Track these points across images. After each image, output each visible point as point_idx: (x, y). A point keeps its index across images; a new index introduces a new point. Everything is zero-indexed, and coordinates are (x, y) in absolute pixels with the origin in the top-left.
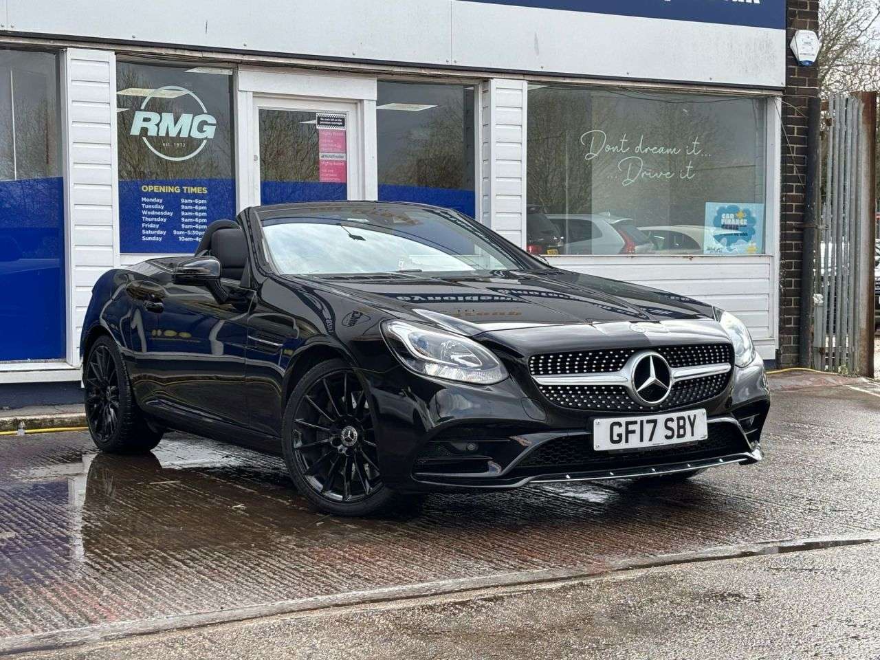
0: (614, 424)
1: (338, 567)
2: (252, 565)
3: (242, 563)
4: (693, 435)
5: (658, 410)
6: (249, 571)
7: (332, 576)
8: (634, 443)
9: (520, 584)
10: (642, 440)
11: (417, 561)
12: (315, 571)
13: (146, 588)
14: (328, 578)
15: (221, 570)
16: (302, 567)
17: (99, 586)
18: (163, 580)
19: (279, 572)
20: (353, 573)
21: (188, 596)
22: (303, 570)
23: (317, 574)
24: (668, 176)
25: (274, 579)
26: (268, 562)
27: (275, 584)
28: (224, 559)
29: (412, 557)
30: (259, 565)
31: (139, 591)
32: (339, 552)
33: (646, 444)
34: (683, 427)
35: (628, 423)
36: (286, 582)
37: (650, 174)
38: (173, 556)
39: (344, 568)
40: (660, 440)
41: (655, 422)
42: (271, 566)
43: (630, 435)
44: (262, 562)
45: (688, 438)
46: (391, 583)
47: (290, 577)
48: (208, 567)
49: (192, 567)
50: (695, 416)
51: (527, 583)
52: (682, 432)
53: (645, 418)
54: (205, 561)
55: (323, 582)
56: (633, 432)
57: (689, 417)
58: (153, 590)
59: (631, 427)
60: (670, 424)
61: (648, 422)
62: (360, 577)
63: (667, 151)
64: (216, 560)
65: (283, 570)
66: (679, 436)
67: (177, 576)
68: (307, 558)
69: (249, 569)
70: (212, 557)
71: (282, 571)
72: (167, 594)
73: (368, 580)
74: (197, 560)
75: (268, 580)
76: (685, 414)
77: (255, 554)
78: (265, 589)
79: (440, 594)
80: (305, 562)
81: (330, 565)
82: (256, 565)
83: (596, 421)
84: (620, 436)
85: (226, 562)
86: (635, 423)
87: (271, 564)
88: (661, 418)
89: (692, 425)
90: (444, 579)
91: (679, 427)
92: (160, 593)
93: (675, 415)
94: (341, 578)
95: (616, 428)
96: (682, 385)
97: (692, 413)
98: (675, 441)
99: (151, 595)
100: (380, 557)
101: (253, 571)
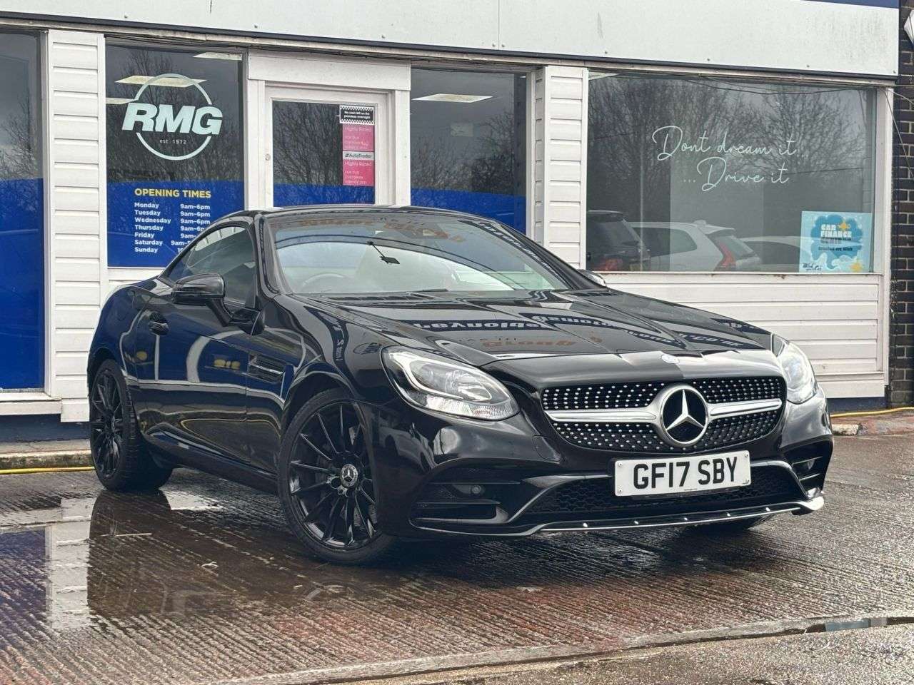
0: (638, 467)
1: (303, 640)
2: (203, 635)
3: (193, 633)
4: (732, 480)
5: (691, 451)
6: (197, 643)
7: (293, 651)
8: (662, 487)
9: (512, 663)
10: (671, 485)
11: (398, 634)
12: (275, 644)
13: (72, 661)
14: (286, 652)
15: (166, 640)
16: (262, 639)
17: (21, 658)
18: (95, 652)
19: (233, 644)
20: (318, 647)
21: (118, 671)
22: (260, 643)
23: (277, 648)
25: (224, 653)
26: (222, 632)
27: (223, 660)
28: (174, 627)
29: (393, 629)
30: (210, 636)
31: (62, 665)
32: (309, 621)
33: (676, 489)
34: (721, 471)
35: (655, 466)
36: (237, 657)
39: (309, 641)
40: (693, 484)
41: (687, 464)
42: (226, 637)
43: (657, 479)
44: (217, 632)
45: (726, 484)
47: (243, 651)
48: (152, 637)
49: (133, 637)
50: (735, 459)
51: (519, 663)
52: (719, 476)
53: (675, 460)
54: (150, 629)
55: (279, 658)
56: (662, 475)
57: (728, 460)
58: (80, 663)
59: (658, 471)
60: (704, 467)
61: (679, 464)
62: (324, 652)
64: (164, 629)
65: (238, 642)
66: (716, 481)
67: (113, 647)
68: (269, 628)
69: (198, 640)
70: (161, 625)
71: (236, 644)
72: (95, 669)
73: (333, 655)
74: (142, 628)
75: (216, 654)
76: (723, 456)
77: (211, 622)
78: (210, 665)
80: (266, 633)
81: (294, 637)
82: (208, 635)
83: (618, 463)
84: (645, 479)
85: (174, 632)
86: (663, 465)
87: (226, 635)
88: (694, 460)
89: (732, 469)
90: (423, 656)
91: (716, 471)
92: (87, 667)
93: (710, 458)
94: (302, 653)
95: (641, 471)
96: (720, 423)
97: (731, 455)
98: (711, 486)
99: (76, 670)
100: (356, 628)
101: (202, 643)
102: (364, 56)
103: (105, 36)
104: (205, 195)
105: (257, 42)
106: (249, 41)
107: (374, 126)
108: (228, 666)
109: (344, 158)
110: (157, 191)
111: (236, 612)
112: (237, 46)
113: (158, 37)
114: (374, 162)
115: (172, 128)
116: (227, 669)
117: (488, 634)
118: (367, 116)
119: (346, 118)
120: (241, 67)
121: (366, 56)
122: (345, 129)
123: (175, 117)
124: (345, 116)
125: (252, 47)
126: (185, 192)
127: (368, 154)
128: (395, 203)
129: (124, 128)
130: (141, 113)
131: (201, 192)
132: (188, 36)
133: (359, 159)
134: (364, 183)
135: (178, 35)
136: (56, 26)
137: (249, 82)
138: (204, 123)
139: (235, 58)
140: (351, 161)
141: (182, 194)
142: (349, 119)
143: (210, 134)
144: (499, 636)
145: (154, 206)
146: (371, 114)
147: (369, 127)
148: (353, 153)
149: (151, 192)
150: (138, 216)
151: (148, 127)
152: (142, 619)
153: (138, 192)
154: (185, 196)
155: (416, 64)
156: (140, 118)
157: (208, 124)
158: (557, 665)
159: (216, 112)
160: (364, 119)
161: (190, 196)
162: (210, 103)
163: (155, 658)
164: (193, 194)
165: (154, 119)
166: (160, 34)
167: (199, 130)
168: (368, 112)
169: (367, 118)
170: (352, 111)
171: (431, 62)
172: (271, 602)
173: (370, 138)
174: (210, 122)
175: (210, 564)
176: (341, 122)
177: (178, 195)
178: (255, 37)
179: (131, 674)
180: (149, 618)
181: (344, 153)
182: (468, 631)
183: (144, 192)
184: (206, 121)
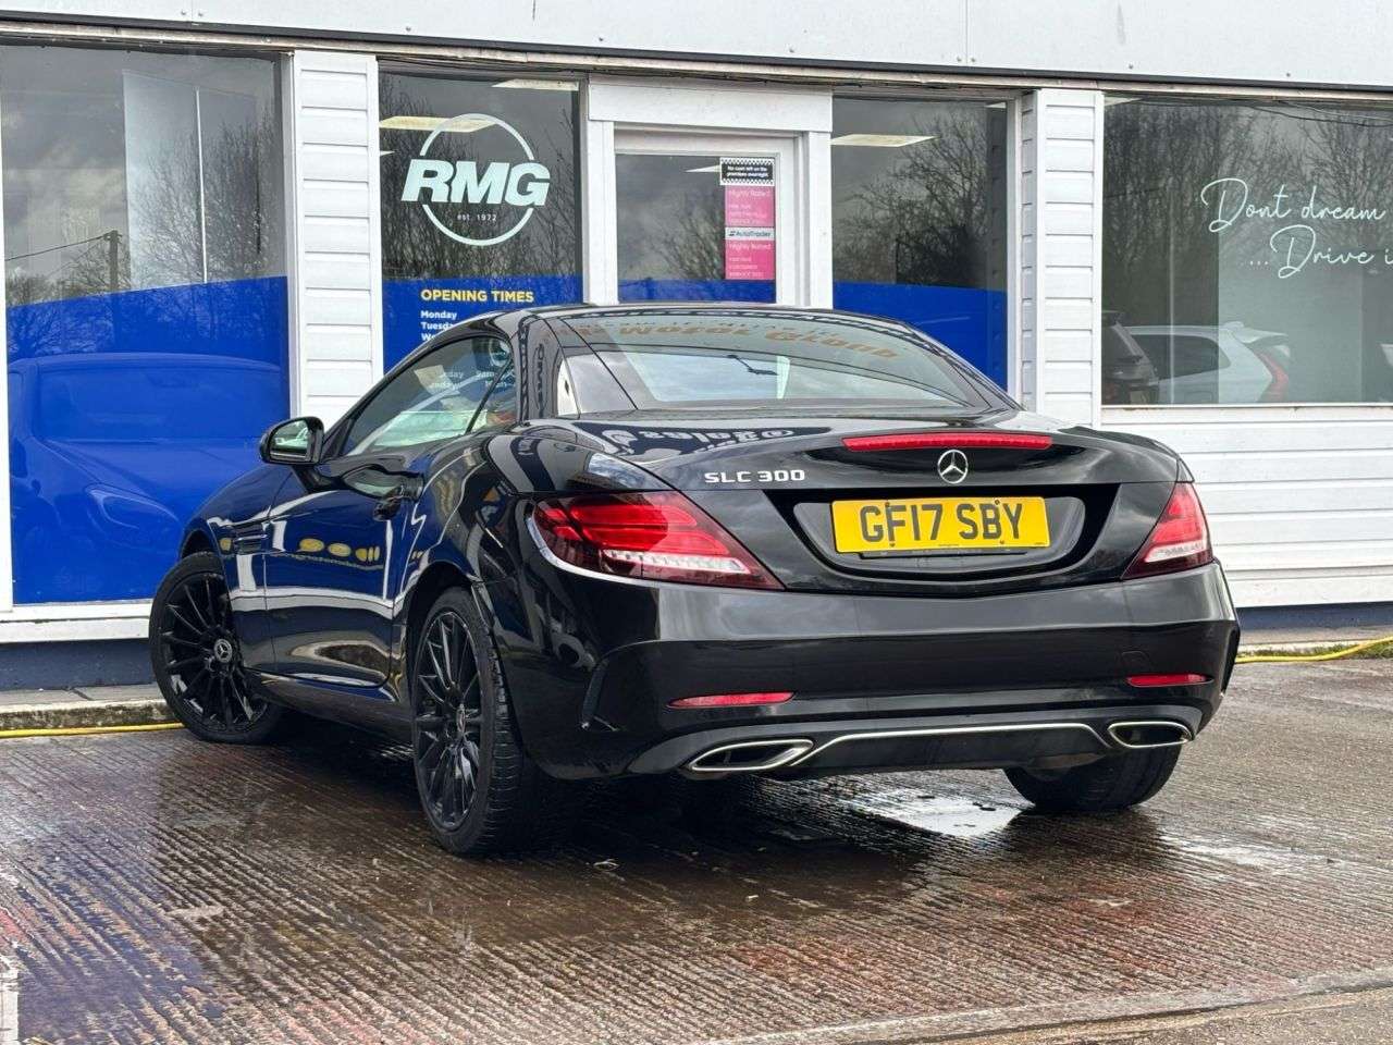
1: (792, 980)
2: (639, 973)
3: (622, 968)
6: (636, 985)
7: (784, 997)
11: (933, 972)
12: (753, 986)
13: (458, 1012)
14: (776, 1000)
15: (586, 981)
16: (729, 979)
17: (376, 1007)
18: (486, 998)
19: (689, 987)
20: (819, 991)
21: (532, 1029)
22: (730, 985)
23: (757, 992)
24: (1362, 259)
25: (681, 1000)
26: (666, 968)
27: (683, 1010)
28: (590, 960)
29: (923, 964)
30: (651, 973)
31: (446, 1018)
32: (791, 952)
36: (703, 1006)
37: (1328, 256)
38: (497, 953)
39: (804, 982)
42: (674, 976)
44: (656, 967)
46: (890, 1012)
47: (709, 997)
48: (563, 975)
51: (1139, 1017)
54: (555, 964)
55: (768, 1008)
58: (472, 1016)
62: (833, 1000)
63: (1362, 215)
64: (574, 962)
65: (695, 983)
67: (510, 991)
68: (734, 962)
69: (634, 980)
70: (568, 956)
71: (694, 986)
72: (496, 1024)
73: (848, 1005)
74: (542, 961)
75: (669, 1001)
77: (643, 953)
78: (667, 1019)
79: (983, 1034)
80: (733, 970)
81: (778, 976)
82: (646, 972)
85: (592, 967)
87: (673, 972)
90: (986, 1007)
92: (482, 1021)
94: (797, 1000)
99: (467, 1026)
100: (866, 963)
101: (642, 985)
102: (761, 80)
103: (378, 59)
104: (526, 298)
105: (603, 62)
106: (590, 61)
107: (773, 190)
108: (694, 1020)
109: (727, 237)
110: (454, 293)
111: (673, 937)
112: (573, 70)
113: (455, 59)
114: (774, 243)
115: (474, 198)
116: (694, 1025)
117: (1075, 973)
118: (763, 172)
119: (730, 177)
120: (577, 100)
121: (766, 81)
122: (728, 193)
123: (479, 180)
124: (729, 174)
125: (595, 70)
126: (495, 293)
127: (766, 230)
128: (808, 302)
129: (404, 198)
130: (430, 174)
131: (519, 293)
132: (500, 56)
133: (751, 238)
134: (759, 276)
135: (486, 55)
136: (305, 45)
137: (589, 124)
138: (522, 190)
139: (569, 87)
140: (739, 242)
141: (490, 296)
142: (734, 177)
143: (532, 205)
144: (1091, 976)
145: (449, 315)
146: (770, 169)
147: (764, 189)
148: (741, 230)
149: (446, 295)
150: (427, 331)
151: (439, 196)
152: (536, 947)
153: (427, 295)
154: (496, 299)
155: (840, 91)
156: (428, 183)
157: (529, 189)
158: (1201, 1020)
159: (541, 172)
160: (758, 178)
161: (502, 300)
162: (531, 158)
163: (579, 1007)
164: (508, 296)
165: (449, 183)
166: (459, 54)
167: (515, 199)
168: (764, 166)
169: (763, 175)
170: (740, 166)
171: (864, 88)
172: (721, 922)
173: (769, 206)
174: (531, 186)
175: (605, 863)
176: (722, 183)
177: (485, 299)
178: (599, 56)
179: (554, 1033)
180: (546, 945)
181: (728, 231)
182: (1040, 968)
183: (435, 294)
184: (526, 186)
